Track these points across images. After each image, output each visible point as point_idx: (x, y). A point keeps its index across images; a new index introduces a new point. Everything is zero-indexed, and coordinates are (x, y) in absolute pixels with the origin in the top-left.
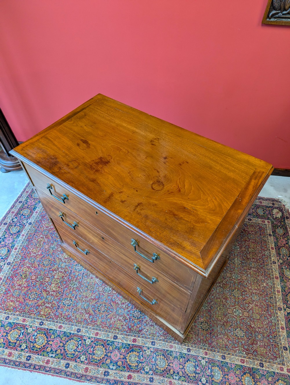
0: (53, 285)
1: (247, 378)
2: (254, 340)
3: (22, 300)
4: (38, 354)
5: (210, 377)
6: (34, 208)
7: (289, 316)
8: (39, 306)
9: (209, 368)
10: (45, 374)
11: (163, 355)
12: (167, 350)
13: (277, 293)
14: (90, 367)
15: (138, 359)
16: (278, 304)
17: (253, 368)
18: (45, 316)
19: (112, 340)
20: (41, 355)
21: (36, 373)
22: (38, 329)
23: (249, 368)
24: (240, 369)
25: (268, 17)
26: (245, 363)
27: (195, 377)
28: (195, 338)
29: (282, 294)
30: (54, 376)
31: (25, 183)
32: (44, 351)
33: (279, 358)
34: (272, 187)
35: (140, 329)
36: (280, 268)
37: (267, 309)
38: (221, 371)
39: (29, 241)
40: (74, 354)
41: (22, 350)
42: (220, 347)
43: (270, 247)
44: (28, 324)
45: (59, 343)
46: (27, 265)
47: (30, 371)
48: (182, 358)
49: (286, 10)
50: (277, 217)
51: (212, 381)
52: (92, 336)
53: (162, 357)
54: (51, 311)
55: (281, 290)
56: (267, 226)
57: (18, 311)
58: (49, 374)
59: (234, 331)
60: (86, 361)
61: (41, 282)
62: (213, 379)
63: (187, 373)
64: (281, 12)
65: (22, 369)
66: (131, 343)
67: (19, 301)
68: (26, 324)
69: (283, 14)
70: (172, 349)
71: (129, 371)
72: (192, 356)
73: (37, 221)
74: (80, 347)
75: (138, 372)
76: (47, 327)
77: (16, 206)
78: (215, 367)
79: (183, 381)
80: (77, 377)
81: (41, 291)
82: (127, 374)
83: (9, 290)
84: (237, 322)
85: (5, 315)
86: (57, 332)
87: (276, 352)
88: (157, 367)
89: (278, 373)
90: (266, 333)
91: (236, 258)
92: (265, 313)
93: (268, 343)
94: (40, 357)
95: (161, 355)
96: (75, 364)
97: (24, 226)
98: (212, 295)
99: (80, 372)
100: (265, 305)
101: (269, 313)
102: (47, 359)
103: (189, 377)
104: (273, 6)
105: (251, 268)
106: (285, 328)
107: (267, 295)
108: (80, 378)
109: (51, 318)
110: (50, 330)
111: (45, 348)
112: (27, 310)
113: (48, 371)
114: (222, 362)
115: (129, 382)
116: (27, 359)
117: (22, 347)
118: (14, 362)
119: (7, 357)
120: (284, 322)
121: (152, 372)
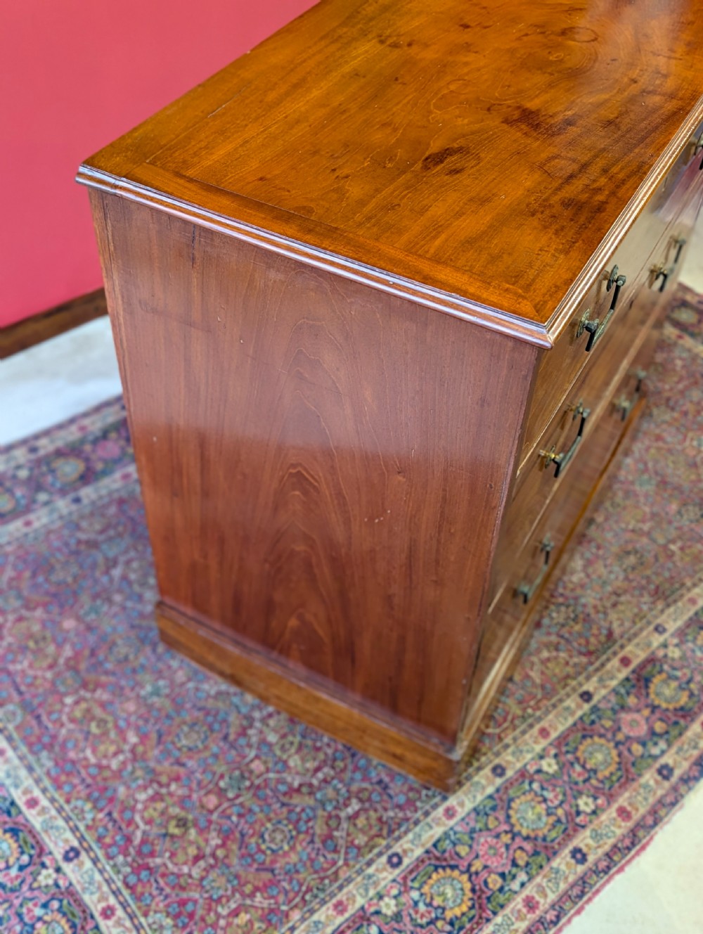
0: (294, 761)
4: (488, 920)
14: (622, 801)
20: (495, 913)
22: (405, 878)
30: (582, 909)
32: (488, 899)
35: (605, 632)
40: (559, 821)
44: (360, 901)
45: (497, 843)
46: (142, 796)
52: (541, 746)
54: (376, 810)
57: (292, 909)
58: (569, 921)
61: (248, 788)
66: (625, 673)
67: (256, 889)
68: (358, 905)
74: (548, 795)
76: (419, 852)
80: (629, 849)
83: (183, 903)
86: (458, 829)
94: (499, 919)
96: (588, 832)
99: (619, 832)
102: (518, 903)
108: (633, 842)
109: (399, 825)
110: (435, 845)
111: (483, 892)
112: (310, 879)
113: (558, 918)
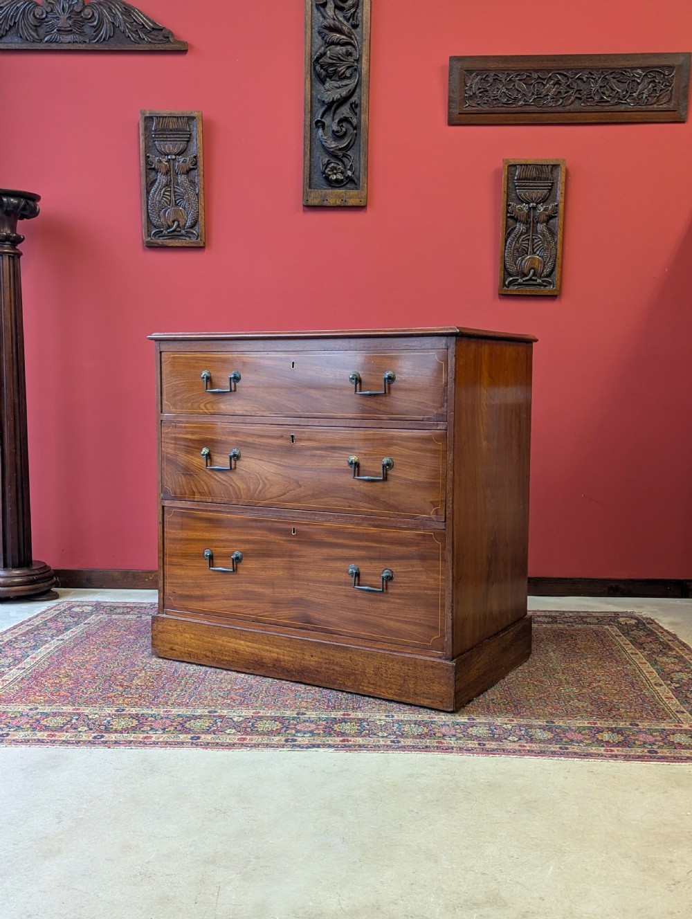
0: (137, 681)
1: (607, 735)
2: (612, 708)
3: (63, 693)
4: (122, 733)
5: (526, 736)
6: (65, 629)
7: (679, 689)
9: (521, 730)
10: (144, 747)
11: (415, 724)
12: (423, 720)
13: (646, 674)
14: (249, 737)
15: (359, 728)
16: (653, 681)
17: (615, 728)
18: (127, 704)
19: (295, 716)
21: (122, 748)
22: (114, 715)
23: (608, 728)
24: (588, 729)
25: (504, 285)
26: (599, 725)
27: (493, 737)
28: (482, 710)
29: (659, 674)
30: (166, 747)
31: (36, 612)
32: (134, 730)
33: (670, 719)
34: (609, 605)
35: (356, 707)
36: (648, 657)
37: (630, 685)
38: (549, 731)
40: (208, 729)
41: (80, 732)
42: (540, 715)
43: (622, 644)
45: (169, 723)
47: (105, 746)
48: (458, 725)
49: (527, 276)
50: (628, 623)
51: (532, 739)
53: (413, 725)
54: (140, 700)
55: (654, 671)
56: (610, 630)
57: (59, 703)
59: (565, 702)
60: (238, 733)
61: (106, 679)
62: (533, 737)
63: (474, 735)
65: (87, 746)
66: (339, 717)
67: (58, 695)
68: (83, 712)
69: (524, 281)
70: (435, 720)
72: (480, 723)
73: (75, 638)
74: (220, 724)
75: (364, 736)
76: (134, 713)
77: (18, 628)
78: (535, 729)
79: (467, 740)
80: (222, 746)
81: (110, 686)
82: (339, 739)
83: (30, 688)
84: (569, 696)
85: (28, 707)
86: (162, 715)
87: (661, 715)
88: (404, 733)
89: (670, 729)
90: (636, 703)
91: (552, 653)
92: (627, 688)
93: (642, 710)
94: (127, 735)
95: (410, 724)
97: (46, 642)
98: (509, 679)
99: (228, 741)
100: (625, 683)
101: (637, 688)
102: (143, 735)
103: (480, 737)
104: (507, 271)
105: (586, 658)
106: (674, 697)
107: (626, 675)
109: (141, 705)
110: (143, 714)
111: (136, 728)
112: (81, 701)
113: (150, 744)
114: (547, 726)
115: (345, 745)
116: (95, 737)
117: (79, 730)
118: (63, 741)
119: (45, 738)
120: (671, 693)
121: (395, 737)
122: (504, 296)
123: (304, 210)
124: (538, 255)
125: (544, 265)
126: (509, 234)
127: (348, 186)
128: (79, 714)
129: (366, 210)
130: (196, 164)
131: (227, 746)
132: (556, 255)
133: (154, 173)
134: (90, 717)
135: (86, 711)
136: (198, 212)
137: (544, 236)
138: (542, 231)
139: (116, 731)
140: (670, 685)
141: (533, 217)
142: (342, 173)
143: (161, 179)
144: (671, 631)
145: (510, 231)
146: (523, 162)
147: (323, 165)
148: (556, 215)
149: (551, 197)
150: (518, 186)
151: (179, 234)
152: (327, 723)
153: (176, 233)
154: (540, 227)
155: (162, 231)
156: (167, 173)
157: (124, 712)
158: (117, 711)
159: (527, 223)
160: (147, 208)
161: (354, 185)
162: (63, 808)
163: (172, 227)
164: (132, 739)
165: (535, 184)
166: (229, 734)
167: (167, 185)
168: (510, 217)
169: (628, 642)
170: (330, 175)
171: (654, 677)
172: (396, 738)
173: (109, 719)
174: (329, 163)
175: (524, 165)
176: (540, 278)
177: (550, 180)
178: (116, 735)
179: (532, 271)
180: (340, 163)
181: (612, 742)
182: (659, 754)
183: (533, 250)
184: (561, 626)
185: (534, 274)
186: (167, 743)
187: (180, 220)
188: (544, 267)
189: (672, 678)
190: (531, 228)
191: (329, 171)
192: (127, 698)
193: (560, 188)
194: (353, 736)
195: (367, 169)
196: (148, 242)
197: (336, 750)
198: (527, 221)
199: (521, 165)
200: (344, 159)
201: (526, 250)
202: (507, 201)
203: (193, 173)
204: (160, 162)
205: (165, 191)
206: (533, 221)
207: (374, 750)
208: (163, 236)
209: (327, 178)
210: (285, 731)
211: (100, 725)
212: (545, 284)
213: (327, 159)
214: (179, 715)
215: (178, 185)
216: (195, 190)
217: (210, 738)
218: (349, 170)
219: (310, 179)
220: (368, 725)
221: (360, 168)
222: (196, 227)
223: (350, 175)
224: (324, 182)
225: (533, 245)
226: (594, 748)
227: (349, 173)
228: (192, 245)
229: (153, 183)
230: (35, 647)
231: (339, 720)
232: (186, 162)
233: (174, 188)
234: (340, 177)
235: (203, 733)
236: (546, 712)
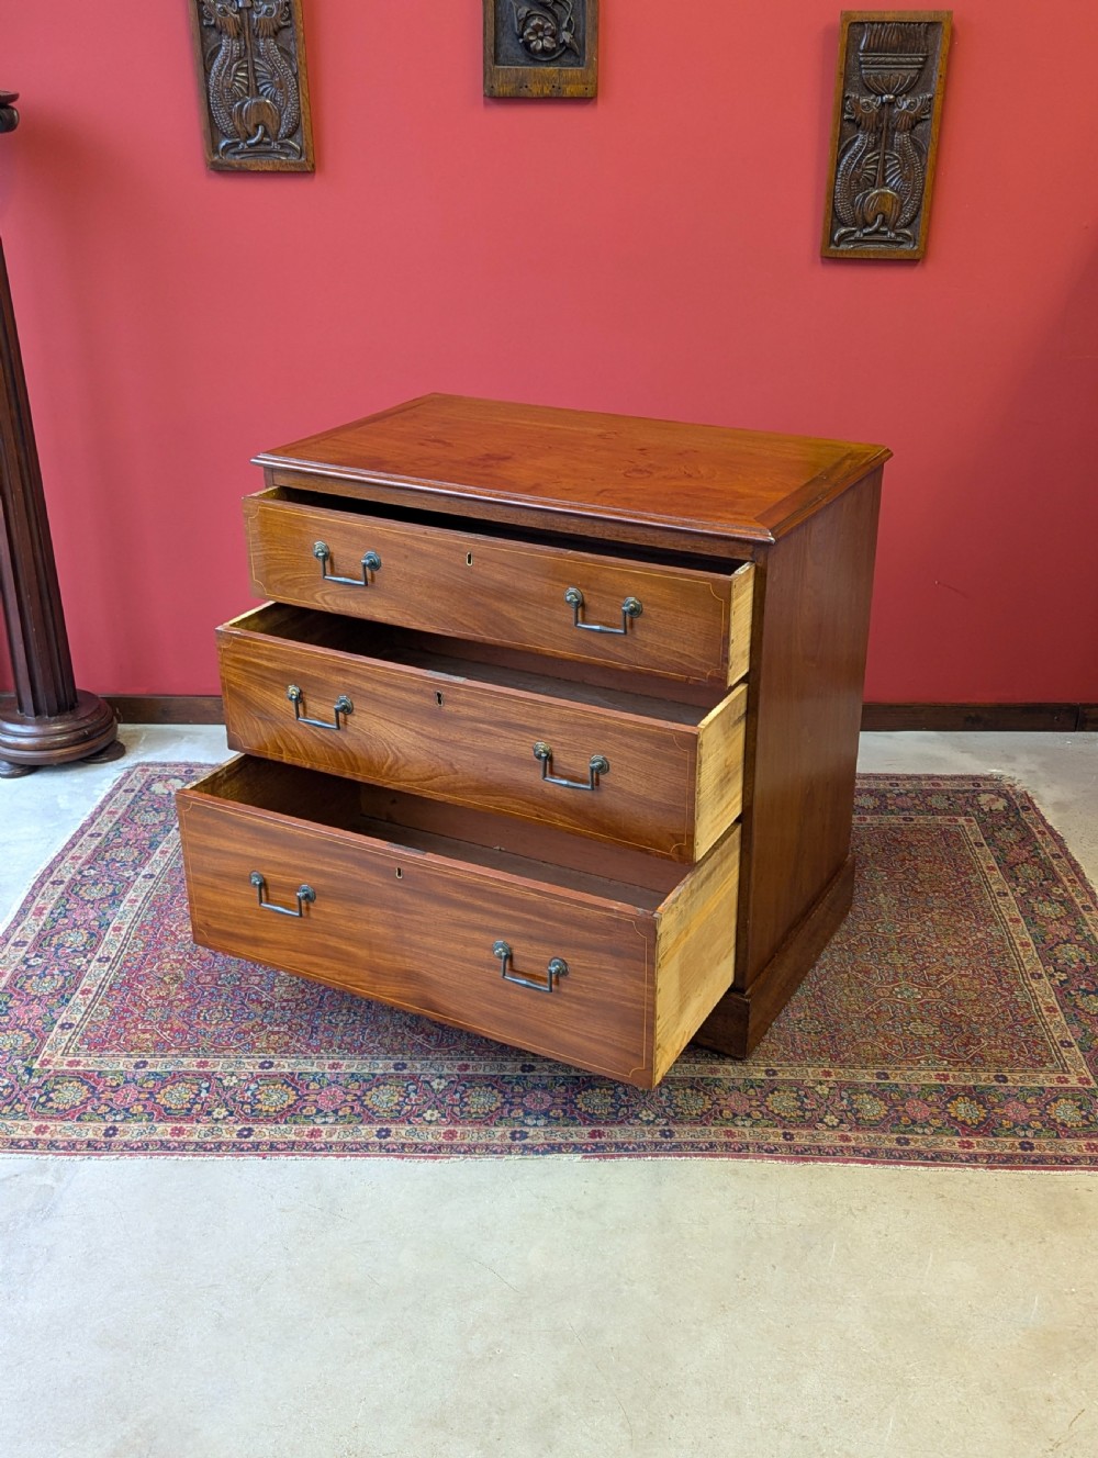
0: (280, 990)
1: (962, 1105)
2: (969, 1038)
3: (177, 1024)
4: (277, 1123)
5: (849, 1114)
6: (151, 845)
7: (1065, 985)
8: (245, 1032)
9: (842, 1099)
10: (312, 1155)
11: (692, 1088)
12: (702, 1079)
13: (1020, 948)
14: (459, 1129)
15: (613, 1101)
16: (1028, 968)
17: (975, 1087)
18: (273, 1049)
19: (520, 1073)
20: (286, 1122)
21: (283, 1157)
22: (258, 1077)
23: (964, 1088)
24: (936, 1092)
25: (831, 241)
26: (951, 1080)
27: (803, 1117)
28: (785, 1049)
29: (1037, 948)
30: (345, 1156)
31: (98, 796)
32: (293, 1115)
33: (1052, 1062)
34: (965, 755)
36: (1022, 901)
37: (996, 979)
38: (881, 1100)
39: (159, 911)
40: (399, 1112)
41: (217, 1120)
42: (868, 1059)
43: (984, 866)
44: (219, 1069)
45: (341, 1096)
46: (173, 957)
47: (258, 1155)
48: (752, 1087)
49: (871, 226)
50: (993, 808)
51: (858, 1119)
52: (450, 1072)
53: (688, 1091)
54: (291, 1038)
55: (1031, 941)
56: (967, 828)
57: (176, 1048)
58: (326, 1155)
59: (902, 1026)
60: (444, 1120)
61: (235, 985)
62: (860, 1115)
63: (776, 1112)
64: (861, 230)
65: (232, 1155)
67: (171, 1029)
68: (213, 1070)
69: (865, 234)
70: (719, 1075)
71: (589, 1125)
72: (784, 1082)
73: (171, 870)
74: (413, 1096)
75: (622, 1122)
76: (287, 1070)
77: (79, 843)
78: (862, 1094)
79: (767, 1126)
80: (424, 1151)
81: (243, 1003)
82: (586, 1130)
83: (126, 1011)
84: (909, 1010)
85: (131, 1060)
86: (328, 1075)
87: (1039, 1054)
88: (678, 1110)
89: (1052, 1088)
90: (1004, 1023)
91: (882, 895)
92: (991, 987)
93: (1012, 1040)
94: (284, 1127)
95: (684, 1089)
96: (409, 1127)
97: (129, 883)
98: (821, 968)
99: (431, 1139)
100: (988, 973)
101: (1005, 985)
102: (308, 1128)
103: (784, 1118)
104: (837, 217)
105: (932, 909)
106: (1059, 1009)
107: (991, 953)
108: (435, 1151)
109: (295, 1052)
110: (300, 1074)
111: (295, 1110)
112: (206, 1042)
113: (321, 1149)
114: (878, 1084)
115: (597, 1144)
116: (240, 1134)
117: (215, 1115)
118: (197, 1144)
119: (169, 1137)
120: (1053, 998)
121: (664, 1121)
122: (831, 260)
123: (486, 104)
124: (892, 189)
125: (901, 207)
126: (844, 152)
127: (564, 59)
128: (208, 1077)
129: (596, 103)
130: (289, 18)
131: (430, 1151)
132: (923, 190)
133: (214, 35)
134: (225, 1083)
135: (218, 1066)
136: (299, 108)
137: (904, 154)
138: (902, 145)
139: (270, 1119)
140: (1052, 976)
141: (888, 120)
142: (553, 36)
143: (228, 46)
144: (1055, 828)
145: (847, 145)
146: (876, 17)
147: (519, 21)
148: (928, 116)
149: (920, 84)
150: (866, 63)
151: (268, 148)
152: (567, 1091)
153: (262, 147)
154: (899, 138)
155: (237, 144)
156: (238, 34)
157: (273, 1070)
158: (262, 1066)
159: (878, 131)
160: (209, 99)
161: (573, 57)
162: (222, 1304)
163: (255, 135)
164: (293, 1138)
165: (895, 60)
166: (430, 1122)
167: (240, 58)
168: (848, 120)
169: (993, 863)
170: (532, 41)
171: (1030, 959)
172: (667, 1124)
173: (253, 1086)
174: (529, 17)
175: (878, 23)
176: (892, 231)
177: (923, 52)
178: (268, 1126)
179: (880, 217)
180: (549, 16)
181: (969, 1122)
182: (1036, 1151)
183: (884, 178)
184: (893, 820)
185: (884, 223)
186: (344, 1145)
187: (269, 122)
188: (901, 211)
189: (1056, 960)
190: (883, 139)
191: (530, 34)
192: (273, 1033)
193: (939, 64)
194: (606, 1123)
195: (596, 28)
196: (213, 163)
197: (585, 1157)
198: (877, 128)
199: (873, 23)
200: (557, 9)
201: (872, 179)
202: (844, 90)
203: (286, 34)
204: (225, 12)
205: (238, 69)
206: (888, 127)
207: (639, 1156)
208: (239, 153)
209: (527, 44)
210: (510, 1111)
211: (243, 1103)
212: (900, 239)
213: (526, 9)
214: (353, 1074)
215: (259, 56)
216: (291, 68)
217: (403, 1133)
218: (566, 30)
219: (497, 45)
220: (625, 1093)
221: (584, 26)
222: (297, 136)
223: (567, 41)
224: (520, 52)
225: (885, 171)
226: (945, 1139)
227: (566, 37)
228: (293, 169)
229: (214, 54)
230: (115, 898)
231: (584, 1082)
232: (272, 12)
233: (254, 62)
234: (548, 43)
235: (393, 1120)
236: (876, 1050)
